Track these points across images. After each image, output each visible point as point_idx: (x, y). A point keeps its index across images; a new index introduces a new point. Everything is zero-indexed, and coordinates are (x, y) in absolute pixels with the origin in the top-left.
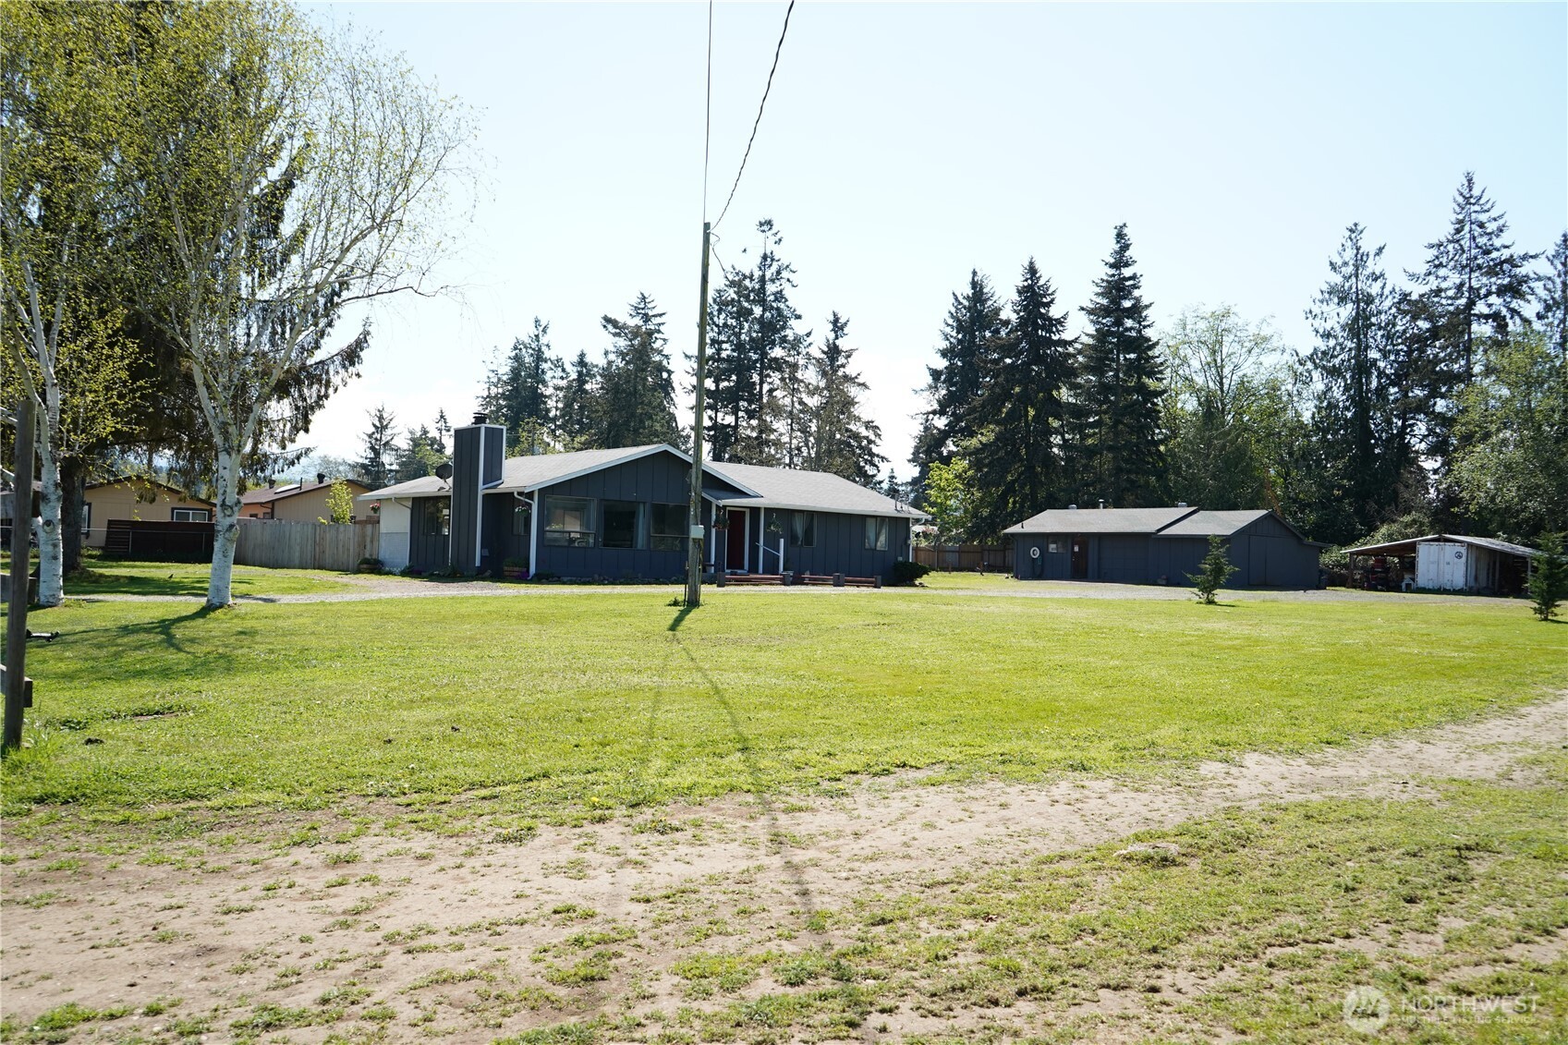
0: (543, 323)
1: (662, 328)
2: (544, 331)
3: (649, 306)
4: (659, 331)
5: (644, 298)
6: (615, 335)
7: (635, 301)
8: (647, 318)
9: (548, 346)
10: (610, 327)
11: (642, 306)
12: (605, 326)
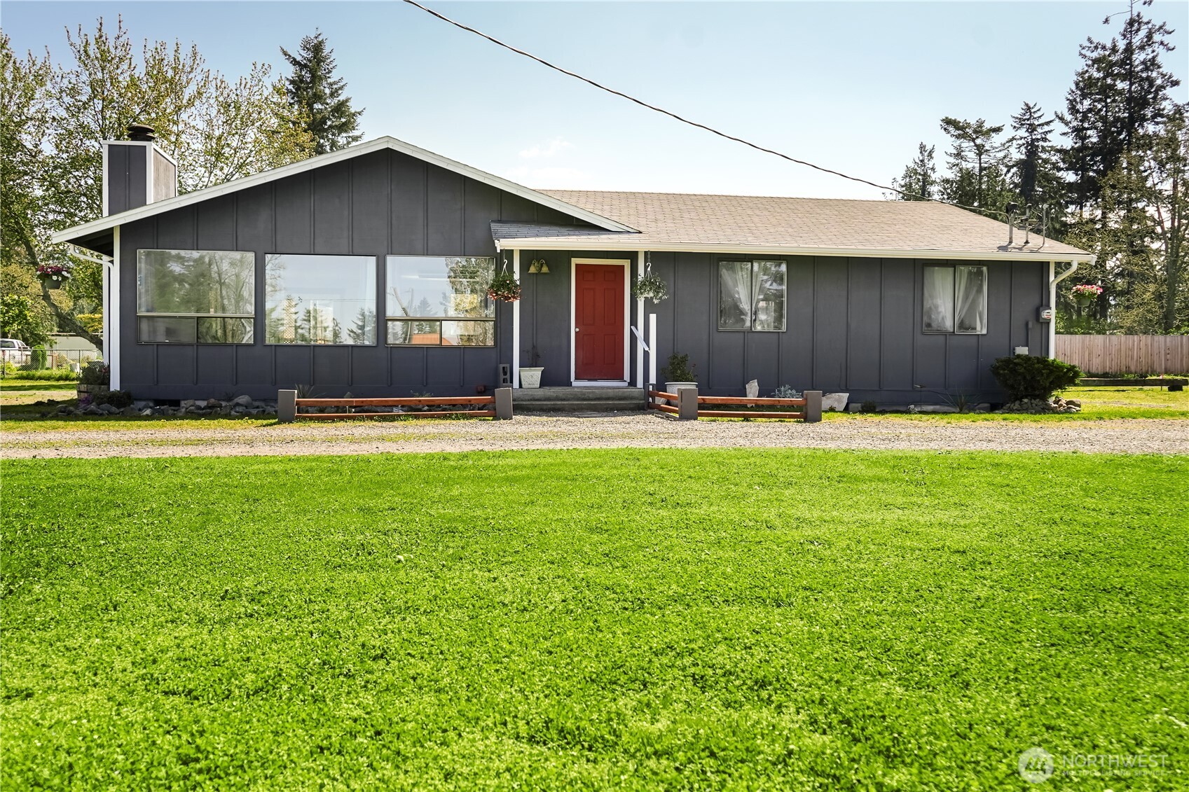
0: (929, 148)
1: (1049, 136)
2: (930, 155)
3: (1036, 116)
4: (1045, 140)
5: (1029, 108)
6: (958, 137)
7: (1018, 112)
8: (1032, 128)
9: (933, 169)
10: (951, 129)
11: (1027, 117)
12: (945, 129)
